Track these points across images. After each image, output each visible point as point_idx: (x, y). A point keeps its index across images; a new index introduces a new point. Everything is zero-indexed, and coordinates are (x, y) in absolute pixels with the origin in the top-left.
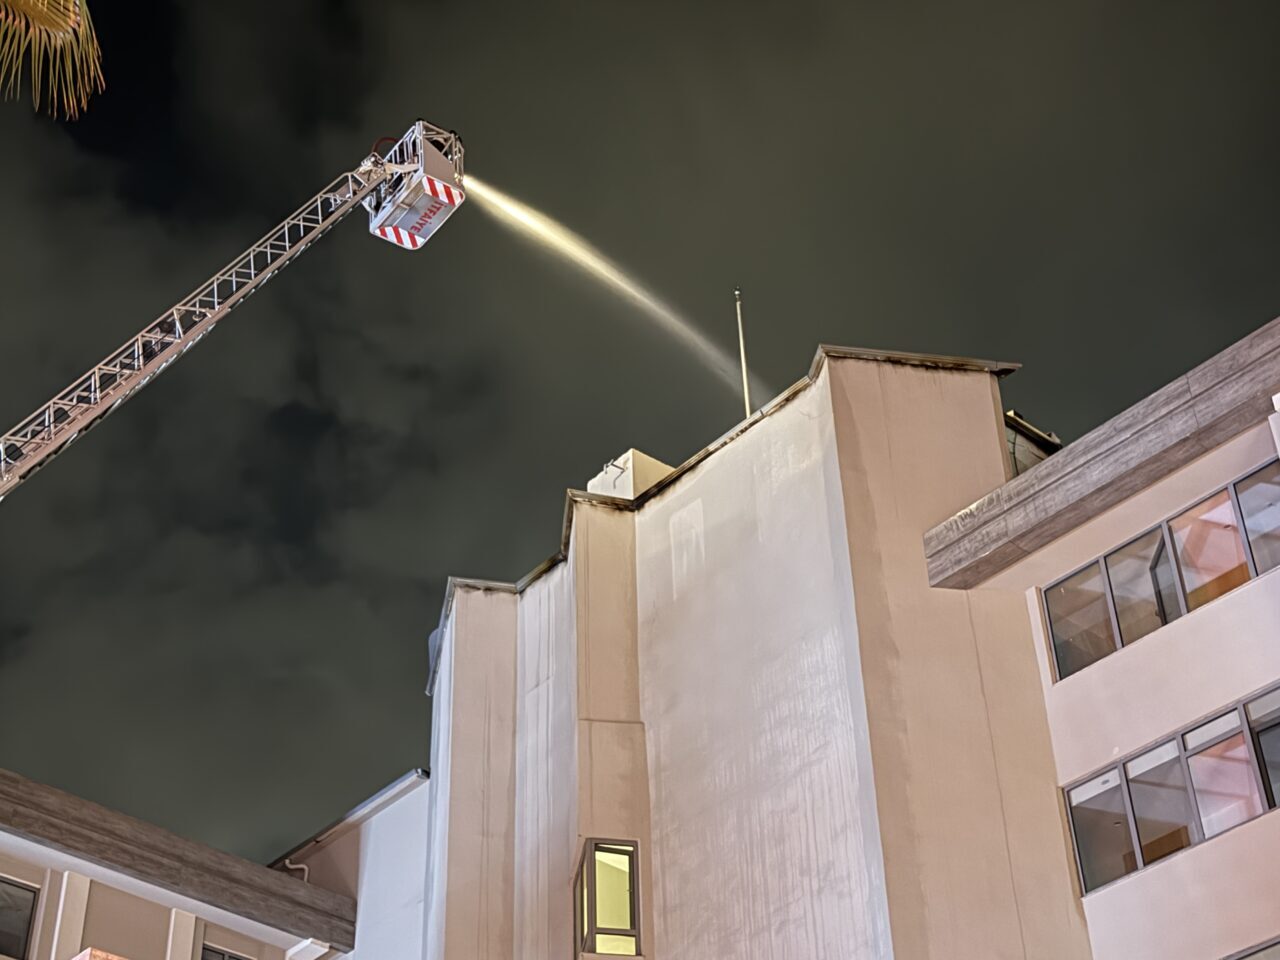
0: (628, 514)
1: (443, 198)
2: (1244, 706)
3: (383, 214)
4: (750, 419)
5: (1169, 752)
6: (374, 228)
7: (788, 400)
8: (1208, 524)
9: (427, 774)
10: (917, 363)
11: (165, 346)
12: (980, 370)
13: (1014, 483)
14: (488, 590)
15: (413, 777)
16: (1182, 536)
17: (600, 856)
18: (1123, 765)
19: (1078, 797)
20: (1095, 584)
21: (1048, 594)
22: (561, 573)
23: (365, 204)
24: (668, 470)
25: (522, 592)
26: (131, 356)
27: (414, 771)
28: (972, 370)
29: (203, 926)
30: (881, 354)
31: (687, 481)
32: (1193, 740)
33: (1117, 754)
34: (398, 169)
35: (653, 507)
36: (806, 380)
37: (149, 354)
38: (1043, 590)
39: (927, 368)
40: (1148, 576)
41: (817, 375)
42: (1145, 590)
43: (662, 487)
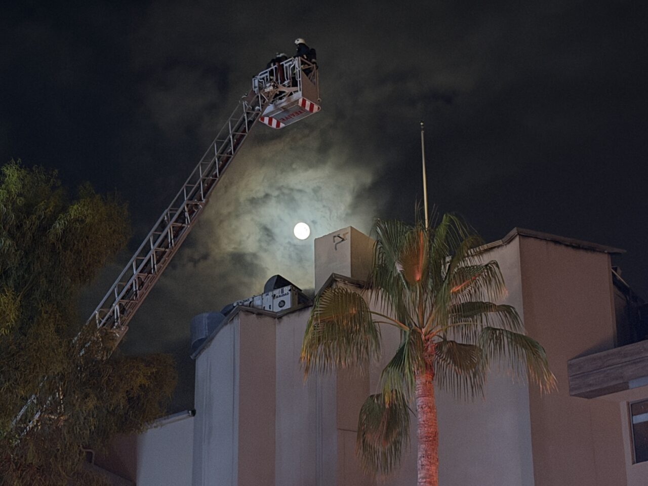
1: (307, 108)
9: (194, 413)
10: (568, 244)
12: (602, 252)
21: (633, 407)
27: (186, 411)
28: (598, 251)
30: (550, 237)
38: (630, 404)
39: (573, 247)
41: (509, 242)
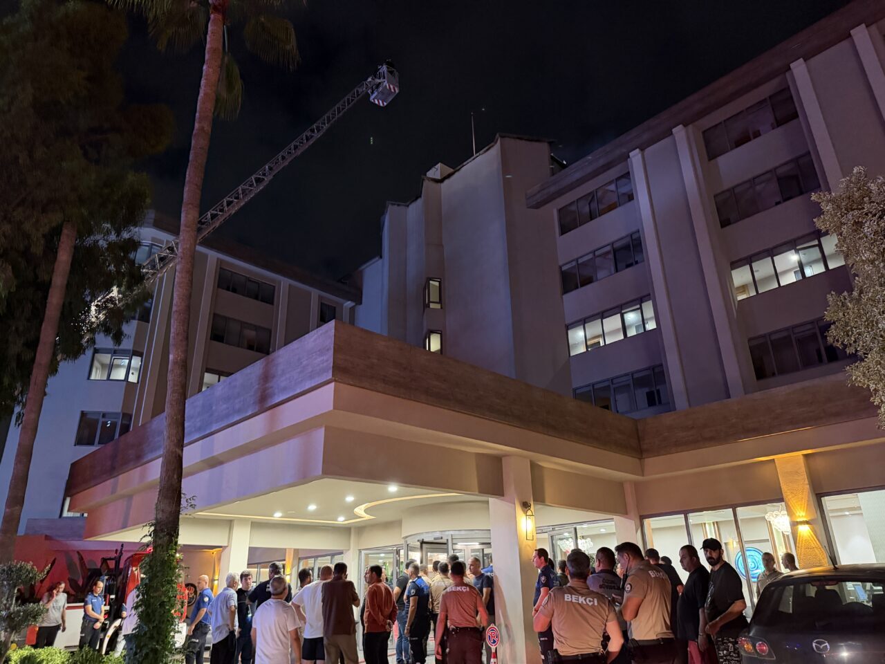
0: (439, 184)
2: (613, 244)
3: (374, 95)
4: (475, 156)
5: (590, 256)
6: (371, 99)
7: (488, 150)
8: (607, 190)
9: (381, 257)
10: (526, 139)
11: (312, 137)
12: (545, 142)
13: (553, 178)
14: (398, 205)
15: (377, 258)
16: (600, 193)
17: (431, 282)
18: (577, 260)
19: (564, 268)
20: (573, 208)
21: (560, 211)
22: (420, 201)
23: (369, 92)
24: (452, 170)
25: (408, 206)
26: (302, 139)
27: (378, 256)
28: (542, 142)
29: (320, 297)
30: (515, 136)
31: (457, 174)
32: (597, 253)
33: (576, 257)
34: (379, 81)
35: (446, 182)
36: (492, 144)
37: (307, 139)
38: (558, 209)
39: (529, 141)
40: (588, 206)
41: (496, 142)
42: (587, 209)
43: (449, 176)
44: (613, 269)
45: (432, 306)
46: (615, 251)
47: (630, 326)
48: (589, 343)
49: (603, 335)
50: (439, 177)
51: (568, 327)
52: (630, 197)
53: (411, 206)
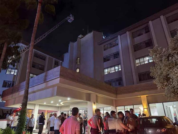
0: (81, 39)
2: (114, 53)
4: (88, 34)
5: (109, 55)
6: (68, 21)
8: (113, 43)
10: (98, 31)
13: (103, 39)
14: (72, 42)
15: (67, 53)
17: (78, 58)
21: (104, 46)
22: (77, 42)
23: (68, 19)
28: (101, 32)
32: (111, 55)
33: (106, 55)
34: (70, 17)
36: (92, 32)
42: (109, 46)
44: (113, 58)
45: (78, 63)
46: (114, 55)
47: (116, 69)
48: (108, 72)
49: (111, 71)
50: (81, 37)
51: (104, 69)
52: (118, 44)
53: (75, 43)
